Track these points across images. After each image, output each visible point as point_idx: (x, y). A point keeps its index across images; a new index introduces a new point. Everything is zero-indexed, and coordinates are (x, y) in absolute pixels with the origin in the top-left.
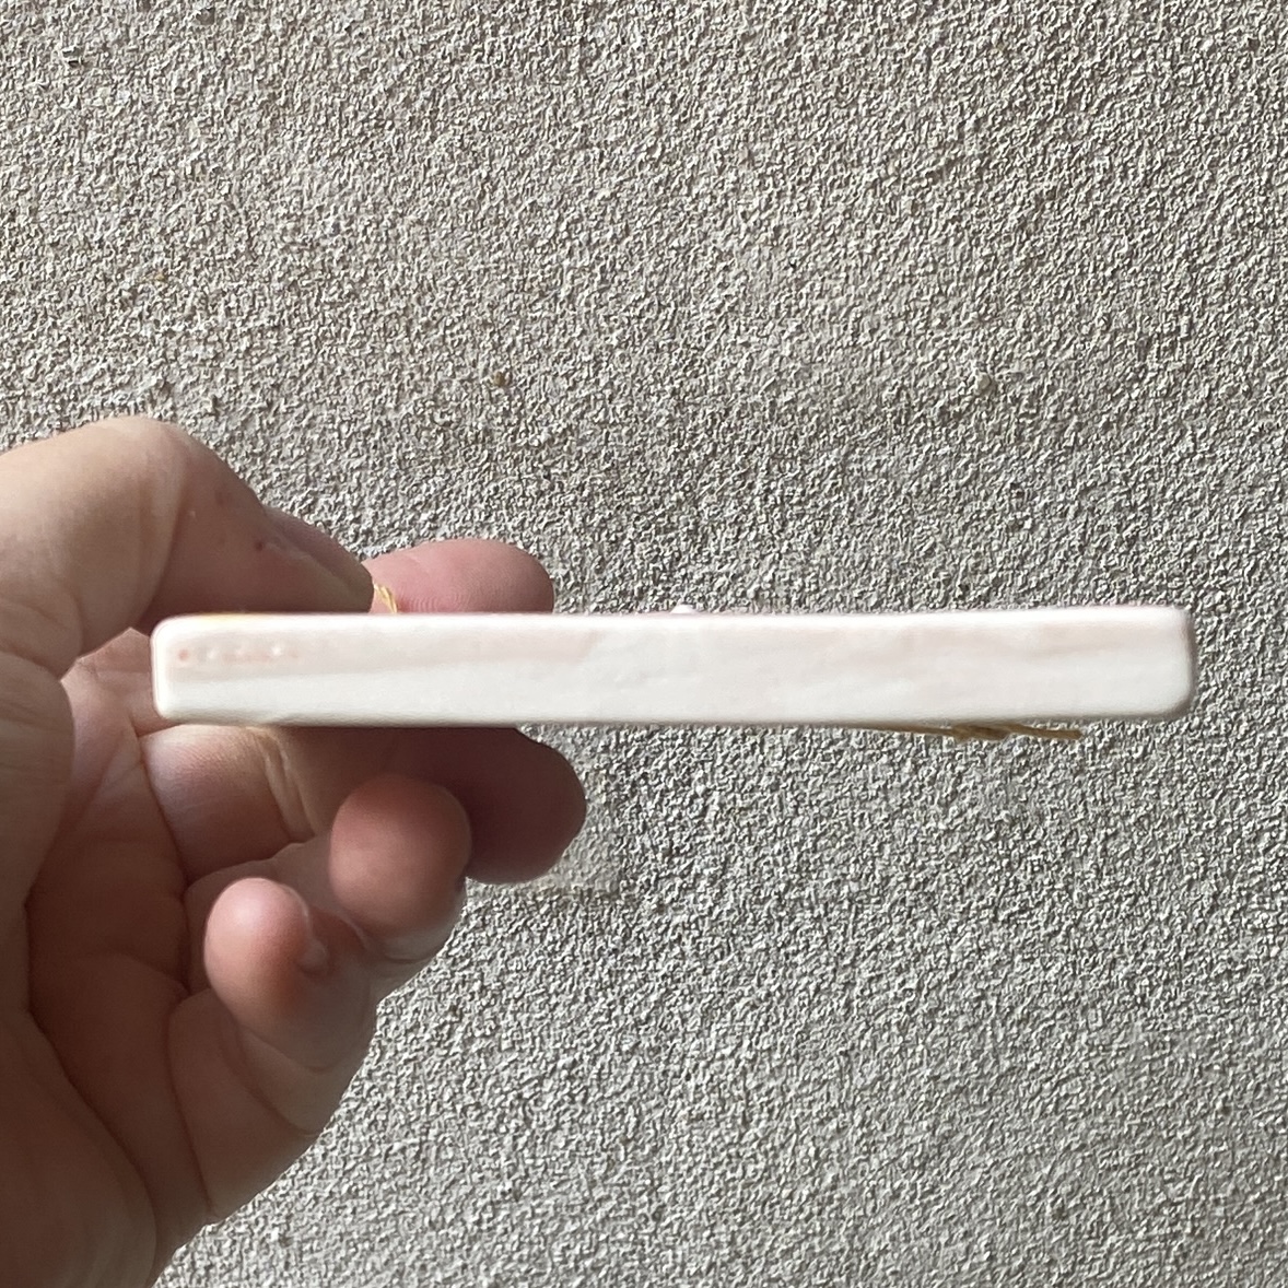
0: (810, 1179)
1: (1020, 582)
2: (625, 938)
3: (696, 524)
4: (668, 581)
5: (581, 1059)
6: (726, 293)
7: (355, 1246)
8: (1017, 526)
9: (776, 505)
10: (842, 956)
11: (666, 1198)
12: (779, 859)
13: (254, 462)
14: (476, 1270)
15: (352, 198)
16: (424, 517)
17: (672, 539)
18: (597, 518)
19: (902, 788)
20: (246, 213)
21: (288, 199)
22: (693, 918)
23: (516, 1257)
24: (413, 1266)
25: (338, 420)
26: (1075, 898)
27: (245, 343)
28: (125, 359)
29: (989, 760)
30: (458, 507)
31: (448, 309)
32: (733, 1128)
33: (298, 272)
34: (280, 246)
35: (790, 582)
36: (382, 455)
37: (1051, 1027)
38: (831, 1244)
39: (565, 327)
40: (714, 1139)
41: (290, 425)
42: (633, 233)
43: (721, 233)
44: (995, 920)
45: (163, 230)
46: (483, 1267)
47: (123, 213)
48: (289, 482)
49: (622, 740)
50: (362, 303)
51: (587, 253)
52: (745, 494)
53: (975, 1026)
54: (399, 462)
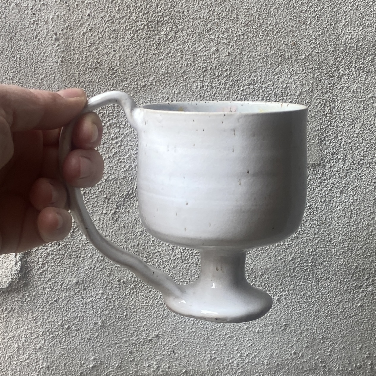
0: (366, 230)
2: (322, 175)
3: (339, 75)
4: (332, 89)
5: (312, 204)
6: (346, 21)
7: (260, 252)
9: (357, 70)
11: (332, 237)
13: (237, 66)
14: (288, 256)
15: (260, 3)
16: (276, 77)
17: (333, 79)
18: (316, 75)
20: (236, 8)
21: (246, 5)
22: (338, 169)
23: (297, 252)
24: (273, 256)
25: (257, 55)
27: (236, 39)
28: (208, 44)
30: (284, 74)
31: (282, 28)
32: (348, 219)
33: (248, 21)
34: (244, 15)
36: (266, 63)
38: (371, 246)
39: (309, 31)
40: (344, 221)
41: (246, 57)
42: (325, 8)
43: (344, 7)
45: (217, 13)
46: (290, 255)
47: (208, 10)
48: (245, 70)
49: (322, 127)
50: (263, 28)
51: (314, 13)
52: (350, 68)
54: (270, 64)
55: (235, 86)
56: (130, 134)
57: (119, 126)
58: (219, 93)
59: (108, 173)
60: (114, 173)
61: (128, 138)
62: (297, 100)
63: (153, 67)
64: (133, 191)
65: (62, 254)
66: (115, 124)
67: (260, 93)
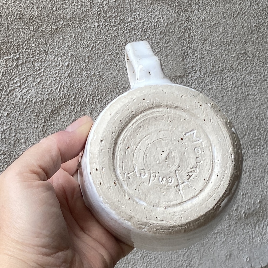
1: (242, 13)
2: (187, 83)
3: (192, 10)
4: (188, 20)
8: (240, 4)
9: (204, 5)
10: (220, 80)
12: (209, 65)
13: (122, 9)
16: (150, 14)
17: (188, 13)
18: (176, 11)
19: (227, 50)
22: (197, 77)
26: (254, 64)
29: (240, 43)
30: (155, 12)
35: (207, 18)
36: (142, 5)
37: (253, 87)
44: (243, 70)
48: (128, 11)
49: (183, 49)
52: (199, 4)
53: (241, 89)
54: (145, 5)
55: (122, 23)
56: (49, 66)
57: (41, 61)
58: (111, 30)
59: (36, 97)
60: (40, 96)
61: (48, 69)
62: (165, 30)
63: (62, 14)
64: (55, 108)
65: (8, 161)
66: (38, 59)
67: (139, 27)
